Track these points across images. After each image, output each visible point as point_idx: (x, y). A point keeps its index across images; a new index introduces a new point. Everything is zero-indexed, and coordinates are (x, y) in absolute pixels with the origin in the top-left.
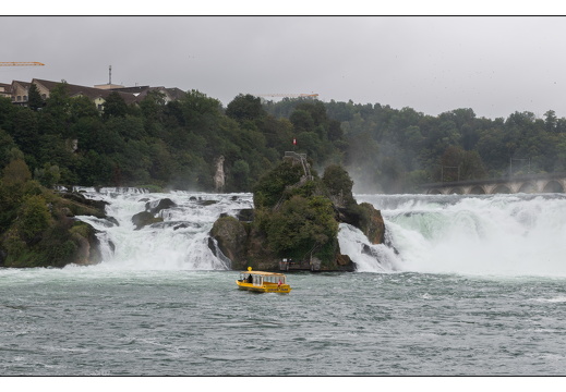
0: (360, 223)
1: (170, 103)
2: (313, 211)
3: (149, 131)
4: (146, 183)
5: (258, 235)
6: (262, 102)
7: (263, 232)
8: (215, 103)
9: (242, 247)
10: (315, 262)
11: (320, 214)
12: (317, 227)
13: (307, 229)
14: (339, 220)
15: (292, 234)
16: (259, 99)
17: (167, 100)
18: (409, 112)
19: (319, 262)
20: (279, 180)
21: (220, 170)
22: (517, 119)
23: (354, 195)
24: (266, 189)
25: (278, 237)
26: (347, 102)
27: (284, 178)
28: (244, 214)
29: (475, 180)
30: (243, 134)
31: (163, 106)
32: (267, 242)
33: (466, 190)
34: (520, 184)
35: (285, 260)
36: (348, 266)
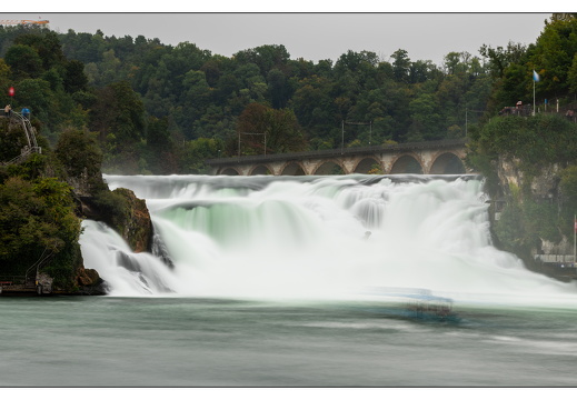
0: (115, 219)
2: (41, 201)
10: (44, 280)
11: (50, 205)
12: (46, 226)
13: (32, 229)
14: (81, 214)
15: (7, 237)
18: (188, 50)
19: (50, 281)
22: (350, 61)
23: (104, 176)
26: (94, 33)
29: (290, 154)
33: (277, 169)
36: (93, 286)
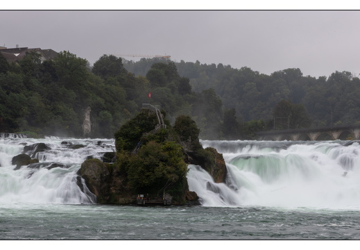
0: (206, 164)
1: (45, 62)
2: (166, 154)
3: (28, 86)
4: (25, 130)
5: (119, 174)
6: (123, 62)
7: (124, 171)
8: (83, 62)
9: (105, 184)
10: (167, 197)
11: (171, 157)
12: (169, 168)
13: (161, 169)
14: (188, 162)
15: (148, 174)
16: (120, 59)
17: (43, 59)
18: (247, 71)
19: (171, 198)
20: (137, 128)
21: (87, 119)
22: (337, 77)
23: (200, 140)
24: (126, 136)
25: (136, 177)
26: (195, 62)
27: (142, 126)
28: (108, 156)
29: (303, 129)
30: (106, 89)
31: (40, 64)
32: (127, 180)
33: (295, 137)
34: (340, 133)
35: (142, 196)
36: (194, 200)
